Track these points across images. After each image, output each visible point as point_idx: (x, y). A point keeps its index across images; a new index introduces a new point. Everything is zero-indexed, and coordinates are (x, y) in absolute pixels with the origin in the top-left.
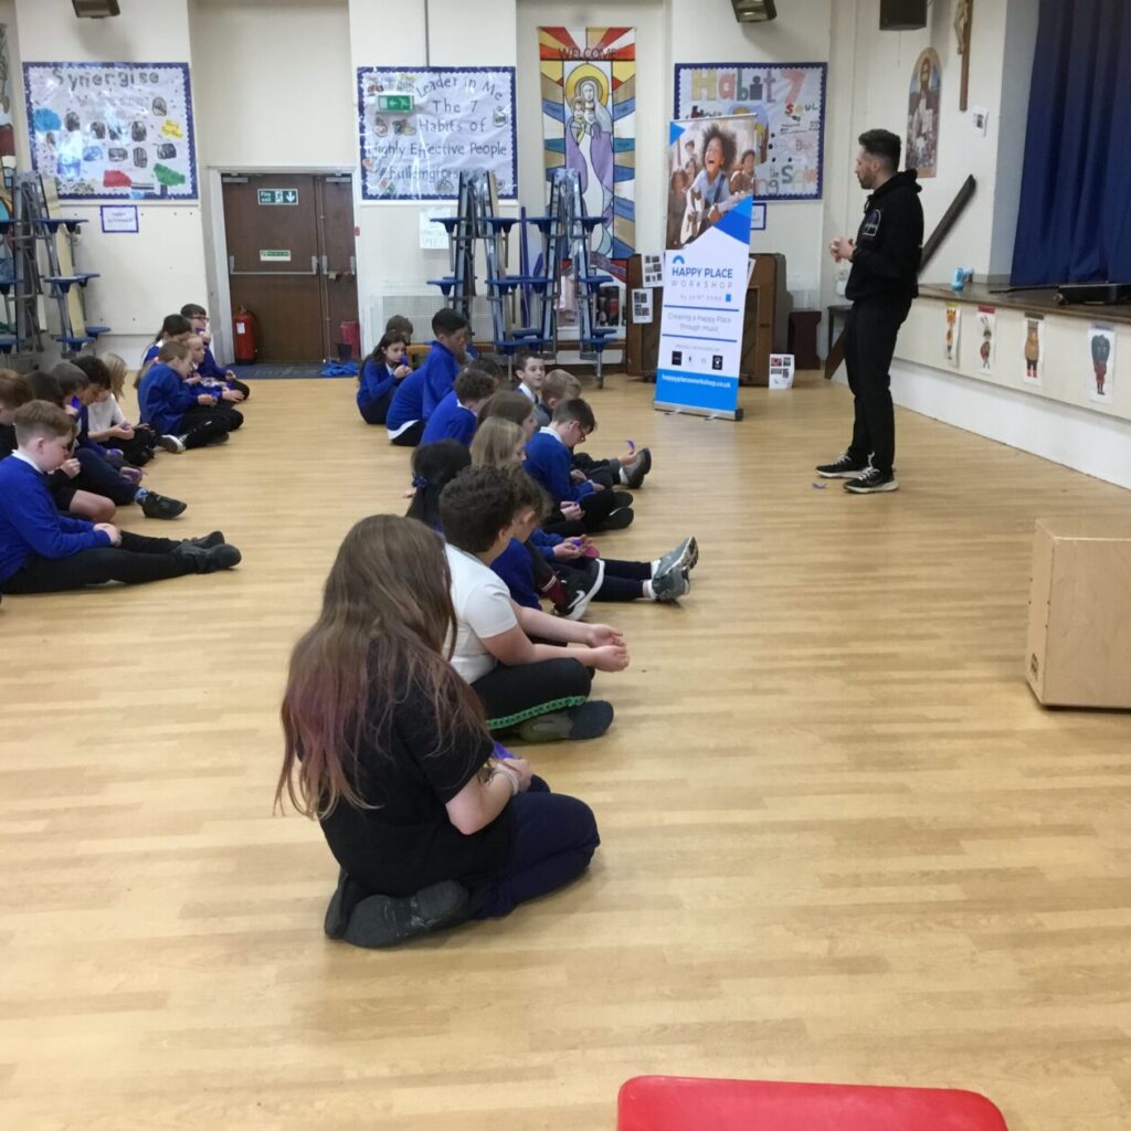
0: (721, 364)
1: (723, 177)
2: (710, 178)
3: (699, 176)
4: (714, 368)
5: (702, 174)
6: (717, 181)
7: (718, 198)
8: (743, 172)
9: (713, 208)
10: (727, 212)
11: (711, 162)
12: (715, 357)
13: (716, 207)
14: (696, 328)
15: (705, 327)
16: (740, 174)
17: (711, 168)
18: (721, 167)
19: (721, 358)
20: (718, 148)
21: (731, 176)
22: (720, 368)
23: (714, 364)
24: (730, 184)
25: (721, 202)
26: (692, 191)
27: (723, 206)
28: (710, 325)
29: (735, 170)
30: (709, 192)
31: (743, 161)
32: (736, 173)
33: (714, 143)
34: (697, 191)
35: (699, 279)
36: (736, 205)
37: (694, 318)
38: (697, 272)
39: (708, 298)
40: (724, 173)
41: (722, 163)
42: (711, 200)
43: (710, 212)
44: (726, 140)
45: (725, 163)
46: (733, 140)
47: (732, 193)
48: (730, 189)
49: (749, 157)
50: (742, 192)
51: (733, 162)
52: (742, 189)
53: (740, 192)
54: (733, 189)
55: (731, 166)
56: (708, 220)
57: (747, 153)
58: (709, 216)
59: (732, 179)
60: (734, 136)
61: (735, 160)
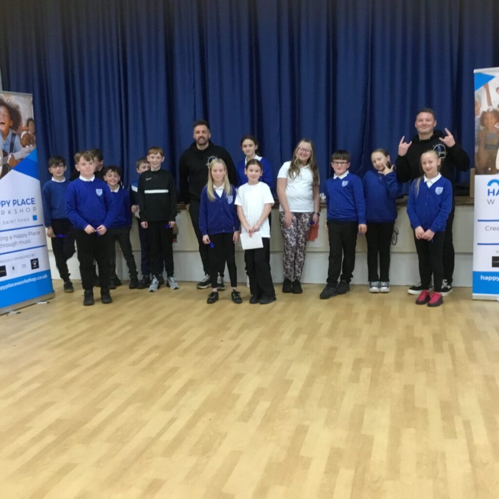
0: (37, 264)
1: (14, 135)
2: (4, 135)
4: (33, 268)
6: (9, 137)
7: (12, 148)
8: (29, 132)
9: (10, 156)
10: (22, 159)
11: (2, 123)
12: (32, 261)
13: (12, 156)
14: (14, 244)
15: (21, 242)
16: (27, 134)
17: (3, 127)
18: (10, 127)
19: (37, 260)
20: (6, 114)
21: (20, 134)
22: (37, 267)
23: (32, 265)
24: (21, 140)
25: (15, 152)
27: (18, 155)
28: (24, 239)
29: (23, 130)
30: (5, 145)
31: (28, 125)
32: (24, 133)
33: (1, 110)
35: (9, 209)
36: (28, 154)
37: (11, 238)
38: (6, 204)
39: (19, 221)
40: (14, 132)
41: (11, 125)
42: (8, 150)
43: (9, 160)
44: (11, 108)
45: (13, 125)
46: (17, 110)
47: (24, 146)
48: (21, 143)
49: (31, 123)
50: (31, 146)
51: (20, 125)
52: (31, 144)
53: (29, 146)
54: (24, 143)
55: (20, 127)
56: (8, 165)
57: (29, 120)
58: (8, 162)
59: (22, 136)
60: (18, 107)
61: (22, 123)
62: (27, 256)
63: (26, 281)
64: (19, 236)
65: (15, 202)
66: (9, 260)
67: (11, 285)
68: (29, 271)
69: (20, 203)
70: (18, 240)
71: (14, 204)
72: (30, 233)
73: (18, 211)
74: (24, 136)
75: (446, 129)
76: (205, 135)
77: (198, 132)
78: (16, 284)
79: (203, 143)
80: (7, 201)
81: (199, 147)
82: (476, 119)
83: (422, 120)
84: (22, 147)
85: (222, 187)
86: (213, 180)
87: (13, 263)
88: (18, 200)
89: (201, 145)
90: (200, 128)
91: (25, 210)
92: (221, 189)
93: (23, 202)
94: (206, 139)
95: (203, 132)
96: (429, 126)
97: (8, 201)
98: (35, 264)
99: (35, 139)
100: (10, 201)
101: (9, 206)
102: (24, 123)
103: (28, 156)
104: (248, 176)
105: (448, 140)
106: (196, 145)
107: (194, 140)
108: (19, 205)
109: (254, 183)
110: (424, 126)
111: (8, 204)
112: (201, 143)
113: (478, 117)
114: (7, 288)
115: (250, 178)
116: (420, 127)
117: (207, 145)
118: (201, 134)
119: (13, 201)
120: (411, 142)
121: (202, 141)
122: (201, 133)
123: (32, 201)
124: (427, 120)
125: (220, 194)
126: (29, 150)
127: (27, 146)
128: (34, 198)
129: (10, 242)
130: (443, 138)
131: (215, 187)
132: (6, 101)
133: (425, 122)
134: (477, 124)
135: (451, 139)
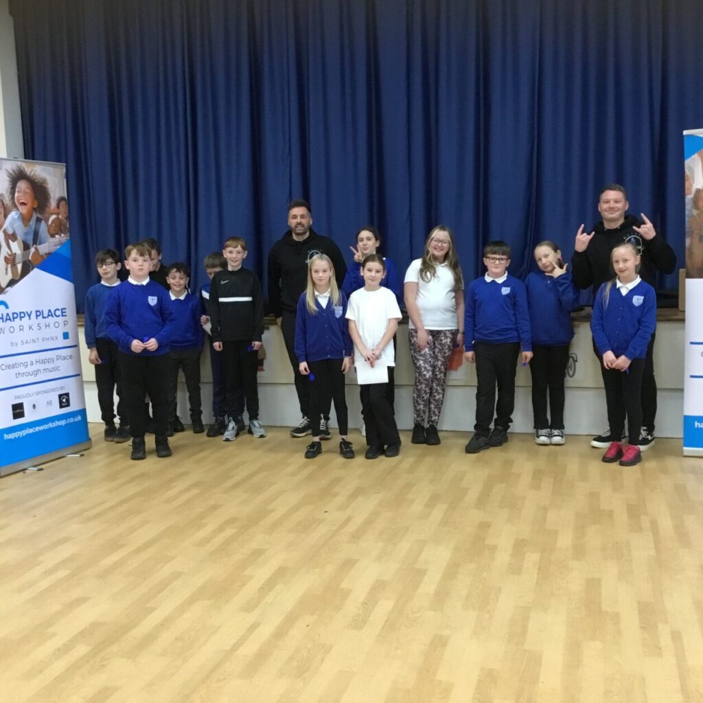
0: (68, 401)
1: (38, 220)
2: (25, 219)
3: (10, 217)
4: (61, 407)
5: (13, 215)
6: (33, 222)
7: (36, 239)
8: (60, 217)
9: (33, 250)
10: (50, 254)
11: (23, 204)
12: (60, 396)
13: (36, 249)
14: (36, 372)
16: (58, 219)
17: (23, 210)
18: (34, 209)
19: (67, 394)
20: (28, 191)
21: (48, 219)
22: (68, 405)
23: (61, 402)
24: (49, 227)
25: (40, 244)
26: (5, 232)
27: (44, 248)
28: (50, 366)
29: (52, 214)
30: (26, 234)
31: (58, 206)
32: (53, 217)
33: (22, 185)
34: (10, 232)
35: (30, 322)
36: (58, 247)
37: (32, 364)
38: (27, 316)
39: (43, 339)
40: (39, 216)
41: (35, 206)
42: (30, 242)
43: (31, 254)
44: (36, 183)
45: (38, 206)
46: (44, 185)
47: (53, 236)
48: (49, 231)
49: (63, 203)
50: (63, 235)
51: (47, 206)
52: (62, 232)
53: (60, 235)
54: (52, 232)
55: (47, 209)
56: (29, 261)
57: (62, 199)
58: (30, 258)
59: (50, 223)
60: (44, 181)
61: (50, 204)
62: (53, 390)
63: (51, 425)
64: (43, 362)
65: (39, 314)
66: (28, 395)
67: (31, 431)
68: (56, 410)
69: (46, 315)
70: (41, 367)
71: (37, 316)
72: (58, 357)
73: (43, 326)
74: (53, 222)
75: (642, 214)
76: (304, 221)
77: (295, 217)
78: (37, 429)
79: (301, 231)
80: (27, 312)
81: (295, 237)
82: (686, 200)
83: (608, 202)
84: (49, 236)
85: (327, 294)
86: (314, 284)
87: (34, 399)
88: (42, 311)
89: (298, 234)
90: (298, 211)
91: (52, 325)
92: (326, 297)
93: (50, 314)
94: (306, 226)
95: (302, 216)
96: (618, 210)
97: (29, 313)
98: (64, 400)
99: (68, 226)
100: (31, 312)
101: (30, 319)
102: (53, 203)
103: (58, 250)
104: (365, 278)
105: (646, 229)
106: (291, 234)
107: (290, 227)
108: (43, 318)
109: (372, 289)
110: (612, 209)
111: (29, 316)
112: (298, 232)
113: (689, 197)
114: (24, 434)
115: (368, 282)
116: (606, 210)
117: (307, 235)
118: (299, 220)
119: (37, 311)
120: (593, 233)
121: (300, 230)
122: (299, 217)
123: (62, 312)
124: (616, 202)
125: (324, 303)
126: (60, 241)
127: (57, 236)
128: (65, 309)
129: (30, 369)
130: (639, 227)
131: (316, 293)
132: (28, 173)
133: (612, 204)
134: (688, 206)
135: (649, 229)
